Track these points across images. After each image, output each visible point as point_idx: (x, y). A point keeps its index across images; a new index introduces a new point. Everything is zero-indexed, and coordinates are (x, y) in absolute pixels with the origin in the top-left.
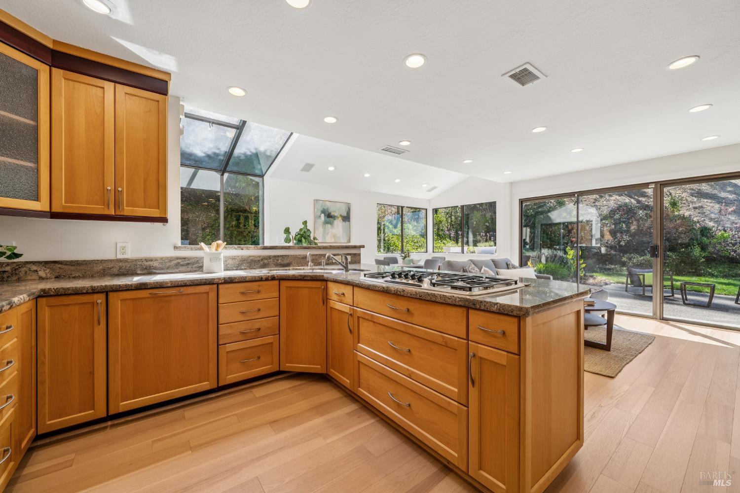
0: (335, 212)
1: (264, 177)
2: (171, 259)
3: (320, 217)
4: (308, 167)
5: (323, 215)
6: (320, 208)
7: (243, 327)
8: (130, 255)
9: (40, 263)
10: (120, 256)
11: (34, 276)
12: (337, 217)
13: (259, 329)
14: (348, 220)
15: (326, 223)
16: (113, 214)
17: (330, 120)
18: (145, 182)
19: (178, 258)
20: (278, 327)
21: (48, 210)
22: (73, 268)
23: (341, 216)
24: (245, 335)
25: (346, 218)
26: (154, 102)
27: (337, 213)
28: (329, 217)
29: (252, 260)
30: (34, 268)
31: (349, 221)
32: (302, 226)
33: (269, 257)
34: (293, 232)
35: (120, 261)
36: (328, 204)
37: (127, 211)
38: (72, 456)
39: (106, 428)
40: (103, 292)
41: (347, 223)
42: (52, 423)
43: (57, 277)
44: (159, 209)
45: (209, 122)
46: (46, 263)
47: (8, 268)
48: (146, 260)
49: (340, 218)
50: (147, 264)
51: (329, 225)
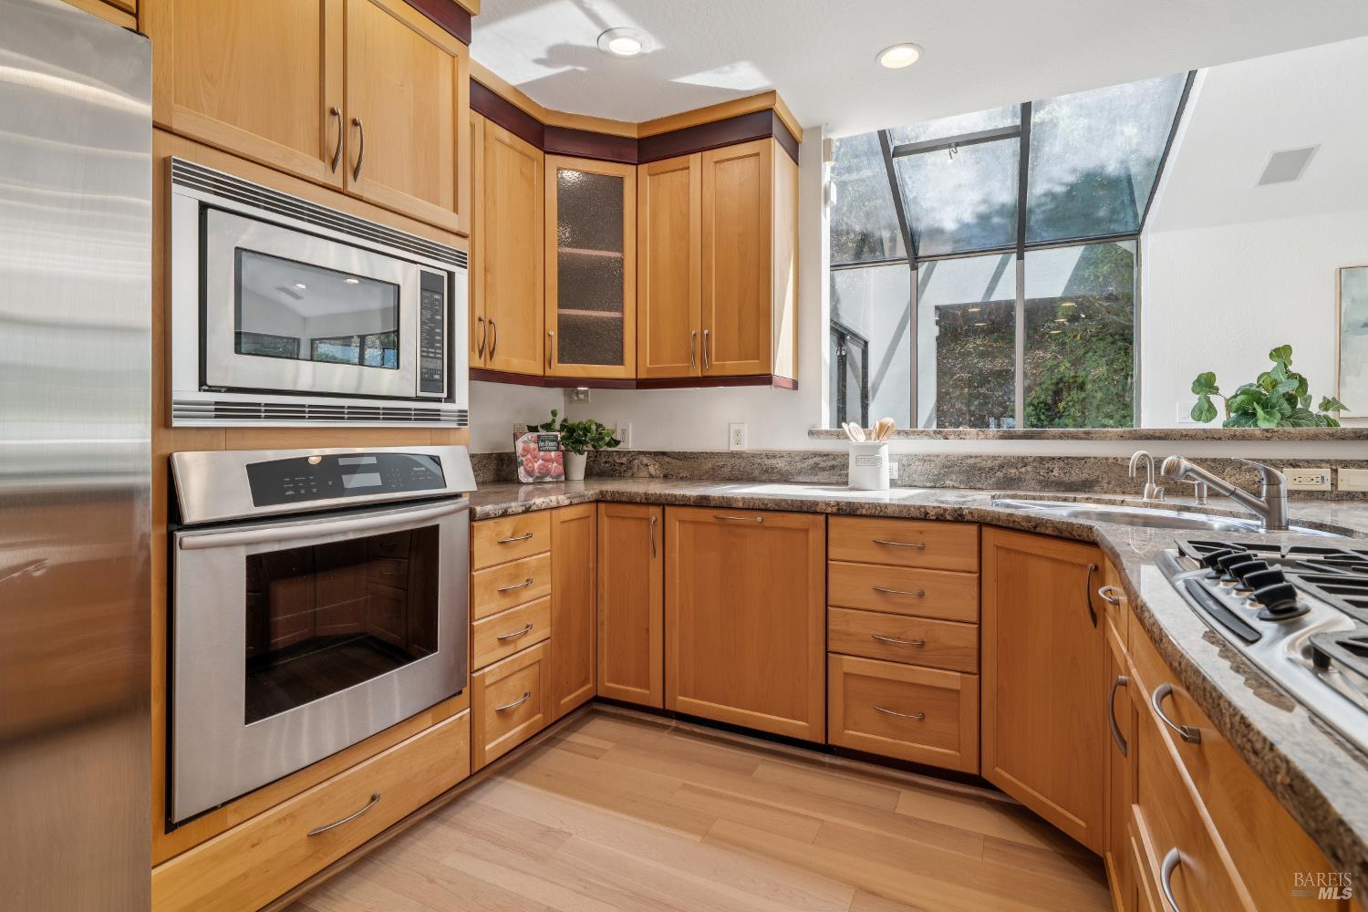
1: (1142, 237)
2: (805, 456)
4: (1287, 166)
7: (881, 627)
8: (746, 446)
9: (650, 453)
10: (734, 448)
11: (645, 474)
13: (923, 644)
16: (700, 375)
18: (739, 313)
19: (816, 454)
20: (975, 653)
21: (634, 377)
22: (680, 463)
24: (884, 648)
26: (751, 159)
29: (973, 467)
30: (645, 461)
32: (1270, 365)
33: (1023, 461)
35: (733, 455)
37: (718, 367)
38: (610, 745)
39: (665, 727)
40: (658, 505)
42: (610, 687)
43: (665, 476)
44: (758, 359)
45: (949, 146)
46: (656, 454)
47: (624, 460)
50: (768, 462)
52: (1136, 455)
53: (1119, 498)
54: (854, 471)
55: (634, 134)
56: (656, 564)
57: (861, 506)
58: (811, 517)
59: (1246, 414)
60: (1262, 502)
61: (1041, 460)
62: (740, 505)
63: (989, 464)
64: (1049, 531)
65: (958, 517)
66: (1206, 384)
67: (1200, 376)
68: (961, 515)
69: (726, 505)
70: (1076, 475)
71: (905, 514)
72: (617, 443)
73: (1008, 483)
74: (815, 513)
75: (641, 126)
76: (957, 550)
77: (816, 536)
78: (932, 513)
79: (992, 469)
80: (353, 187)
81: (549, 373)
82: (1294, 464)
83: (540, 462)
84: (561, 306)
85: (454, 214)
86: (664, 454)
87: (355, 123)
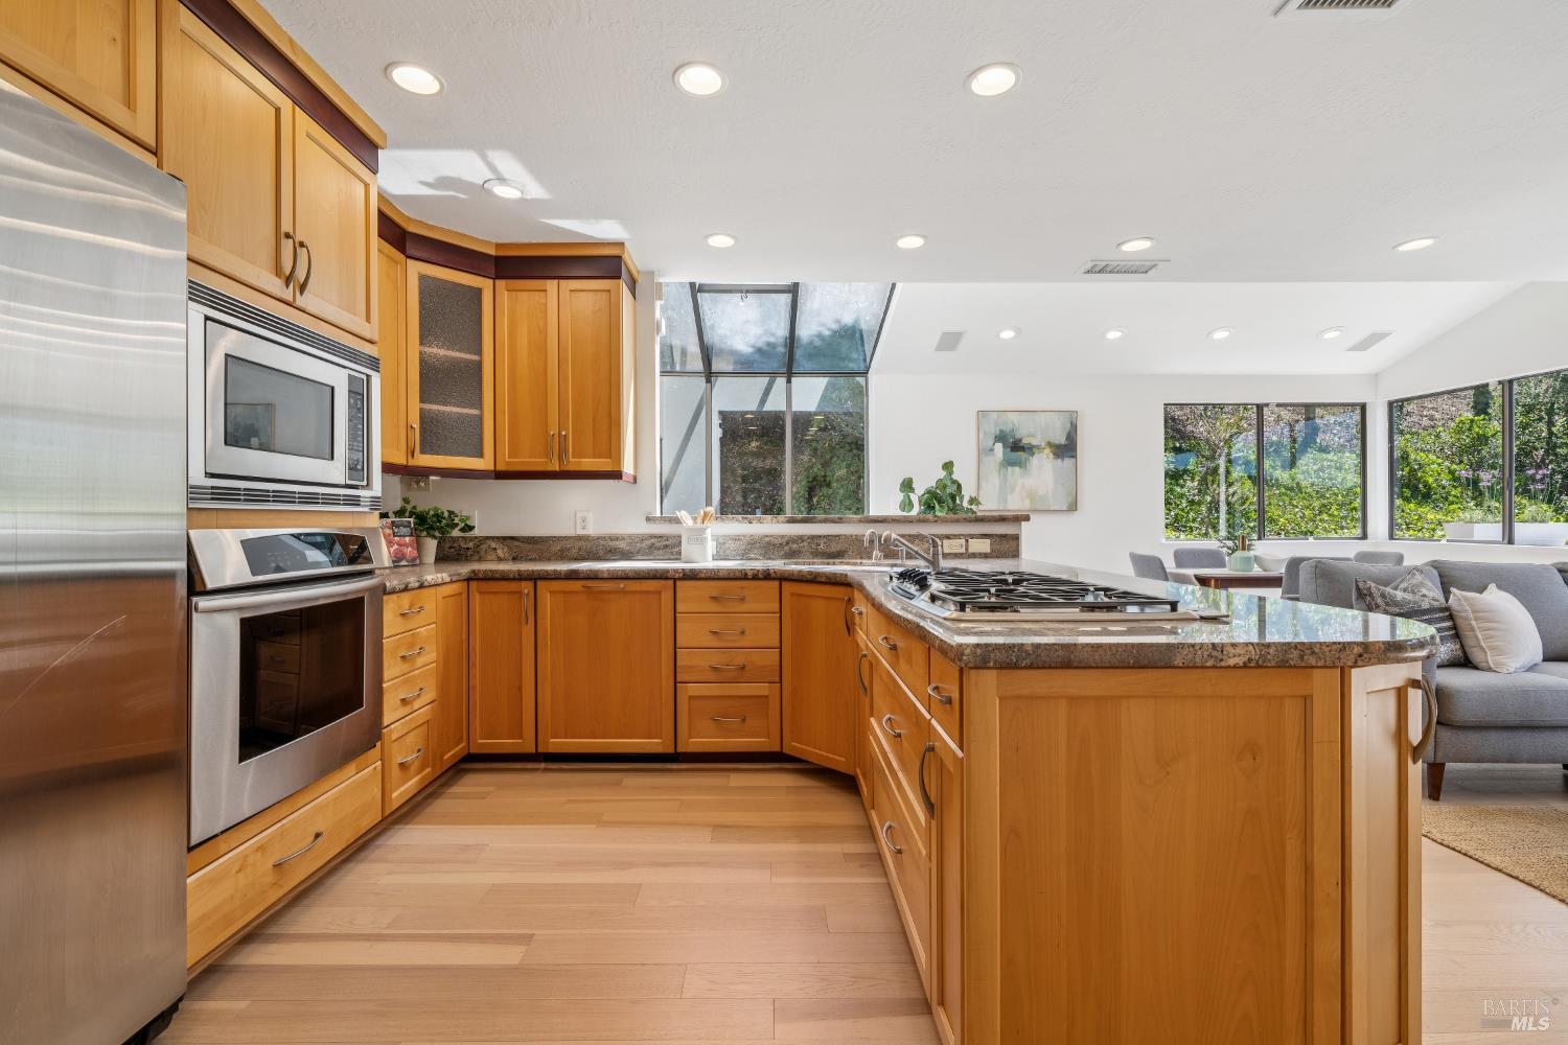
0: (1033, 436)
1: (869, 375)
2: (643, 538)
3: (992, 450)
4: (950, 341)
5: (999, 447)
6: (992, 429)
7: (715, 659)
8: (592, 529)
9: (498, 538)
10: (580, 532)
11: (494, 557)
12: (1038, 447)
13: (743, 668)
14: (1070, 453)
15: (1008, 463)
16: (558, 469)
17: (911, 242)
18: (594, 419)
19: (655, 537)
20: (778, 668)
21: (492, 468)
22: (529, 547)
23: (1050, 444)
24: (718, 674)
25: (1066, 449)
26: (604, 293)
27: (1039, 436)
28: (1016, 448)
29: (768, 543)
30: (493, 545)
31: (1074, 456)
32: (942, 474)
33: (801, 538)
34: (920, 488)
35: (580, 538)
36: (1012, 417)
37: (574, 463)
38: (492, 789)
39: (537, 770)
40: (530, 579)
41: (1068, 462)
42: (483, 743)
43: (513, 559)
44: (610, 458)
45: (741, 292)
46: (505, 538)
47: (471, 545)
48: (611, 539)
49: (1047, 451)
50: (612, 544)
51: (1017, 469)
52: (869, 532)
53: (859, 561)
54: (686, 548)
55: (492, 252)
56: (528, 629)
57: (701, 571)
58: (663, 582)
59: (930, 507)
60: (930, 557)
61: (813, 537)
62: (606, 575)
63: (780, 541)
64: (823, 580)
65: (767, 576)
66: (907, 485)
67: (903, 482)
68: (769, 575)
69: (594, 576)
70: (834, 548)
71: (732, 575)
72: (471, 528)
73: (792, 555)
74: (667, 578)
75: (498, 246)
76: (764, 599)
77: (667, 596)
78: (750, 574)
79: (781, 544)
80: (300, 301)
81: (412, 462)
82: (948, 537)
83: (396, 547)
84: (422, 401)
85: (367, 324)
86: (512, 538)
87: (302, 245)
